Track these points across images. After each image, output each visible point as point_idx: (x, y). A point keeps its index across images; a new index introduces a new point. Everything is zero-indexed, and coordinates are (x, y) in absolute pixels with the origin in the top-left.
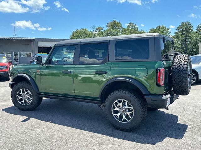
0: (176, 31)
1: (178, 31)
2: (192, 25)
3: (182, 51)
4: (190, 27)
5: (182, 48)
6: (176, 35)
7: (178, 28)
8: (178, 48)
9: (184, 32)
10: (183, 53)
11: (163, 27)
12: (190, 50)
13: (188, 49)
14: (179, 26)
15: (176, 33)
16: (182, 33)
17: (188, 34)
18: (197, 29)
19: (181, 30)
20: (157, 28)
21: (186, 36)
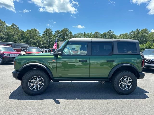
0: (43, 33)
1: (44, 33)
2: (52, 31)
3: (47, 45)
4: (51, 32)
5: (47, 44)
6: (43, 36)
7: (44, 31)
8: (45, 44)
9: (48, 34)
10: (48, 47)
11: (36, 30)
12: (52, 45)
13: (51, 45)
14: (45, 30)
15: (43, 34)
16: (47, 35)
17: (50, 36)
18: (55, 34)
19: (46, 33)
20: (31, 30)
21: (49, 37)
